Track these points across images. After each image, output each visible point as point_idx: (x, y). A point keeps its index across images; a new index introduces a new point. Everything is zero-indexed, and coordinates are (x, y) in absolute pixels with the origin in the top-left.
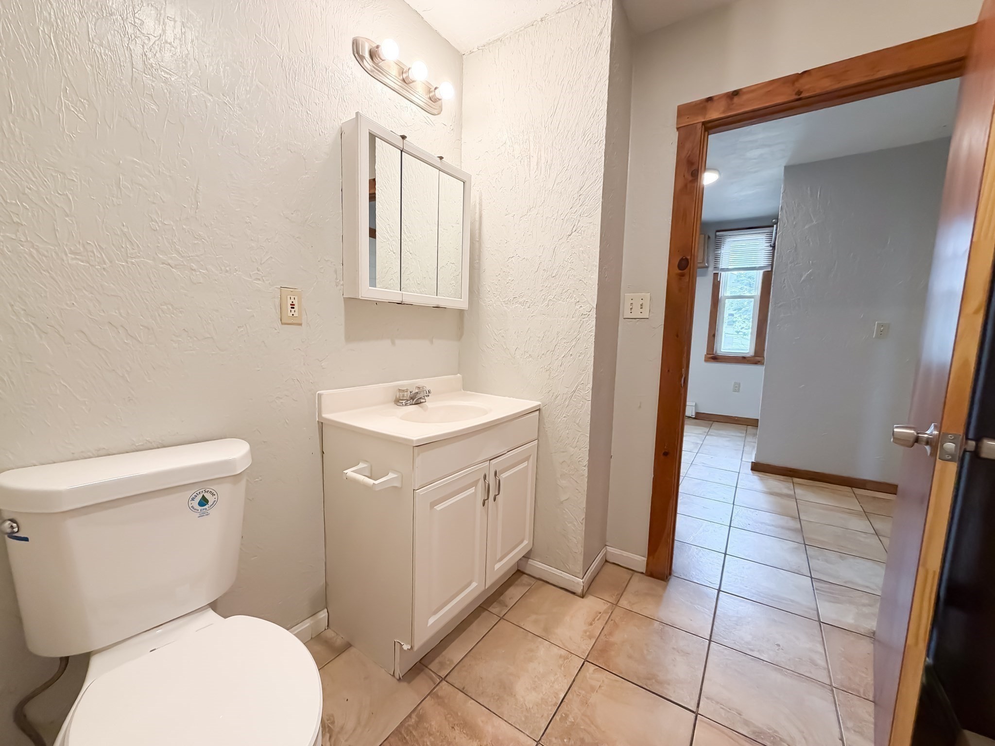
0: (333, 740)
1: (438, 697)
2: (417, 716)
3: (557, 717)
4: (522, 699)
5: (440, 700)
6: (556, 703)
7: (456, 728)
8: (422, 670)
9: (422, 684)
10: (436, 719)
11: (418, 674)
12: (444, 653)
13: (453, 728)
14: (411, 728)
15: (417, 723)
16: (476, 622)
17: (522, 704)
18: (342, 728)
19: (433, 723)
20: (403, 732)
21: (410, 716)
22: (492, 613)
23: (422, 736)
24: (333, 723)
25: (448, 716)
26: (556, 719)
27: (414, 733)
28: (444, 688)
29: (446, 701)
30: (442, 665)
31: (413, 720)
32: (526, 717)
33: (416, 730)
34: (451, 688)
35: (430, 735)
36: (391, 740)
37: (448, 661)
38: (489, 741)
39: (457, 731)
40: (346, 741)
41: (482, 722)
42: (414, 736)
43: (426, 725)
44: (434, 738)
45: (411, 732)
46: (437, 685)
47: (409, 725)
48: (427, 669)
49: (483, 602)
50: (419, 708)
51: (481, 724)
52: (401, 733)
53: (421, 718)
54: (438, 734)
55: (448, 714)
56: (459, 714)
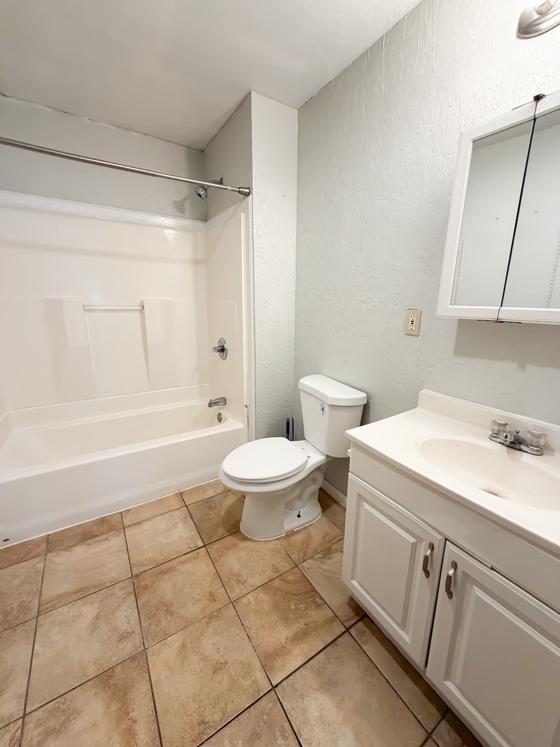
0: (318, 559)
1: (331, 621)
2: (321, 603)
3: (287, 725)
4: (314, 696)
5: (329, 622)
6: (301, 736)
7: (305, 627)
8: (357, 614)
9: (346, 612)
10: (316, 615)
11: (354, 611)
12: (374, 638)
13: (306, 625)
14: (314, 598)
15: (316, 603)
16: (419, 691)
17: (309, 693)
18: (324, 563)
19: (313, 612)
20: (313, 593)
21: (322, 599)
22: (438, 724)
23: (306, 603)
24: (328, 559)
25: (315, 625)
26: (286, 722)
27: (310, 599)
28: (339, 628)
29: (327, 626)
30: (362, 633)
31: (319, 600)
32: (297, 690)
33: (312, 601)
34: (338, 633)
35: (306, 609)
36: (310, 586)
37: (366, 640)
38: (288, 647)
39: (302, 626)
40: (316, 564)
41: (304, 648)
42: (308, 599)
43: (313, 607)
44: (303, 610)
45: (311, 598)
46: (342, 623)
47: (315, 598)
48: (357, 618)
49: (455, 715)
50: (326, 606)
51: (302, 646)
52: (312, 592)
53: (318, 606)
54: (305, 613)
55: (317, 624)
56: (314, 633)
